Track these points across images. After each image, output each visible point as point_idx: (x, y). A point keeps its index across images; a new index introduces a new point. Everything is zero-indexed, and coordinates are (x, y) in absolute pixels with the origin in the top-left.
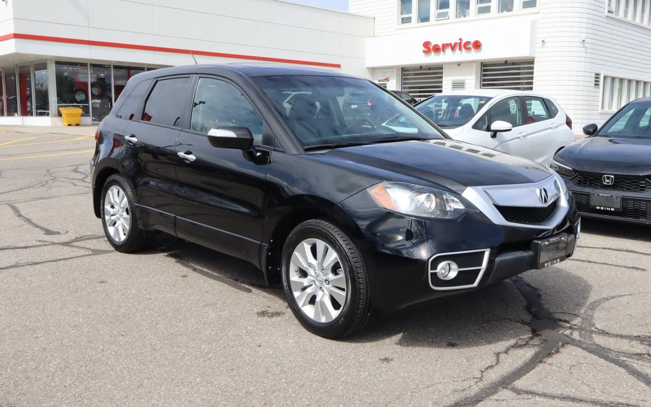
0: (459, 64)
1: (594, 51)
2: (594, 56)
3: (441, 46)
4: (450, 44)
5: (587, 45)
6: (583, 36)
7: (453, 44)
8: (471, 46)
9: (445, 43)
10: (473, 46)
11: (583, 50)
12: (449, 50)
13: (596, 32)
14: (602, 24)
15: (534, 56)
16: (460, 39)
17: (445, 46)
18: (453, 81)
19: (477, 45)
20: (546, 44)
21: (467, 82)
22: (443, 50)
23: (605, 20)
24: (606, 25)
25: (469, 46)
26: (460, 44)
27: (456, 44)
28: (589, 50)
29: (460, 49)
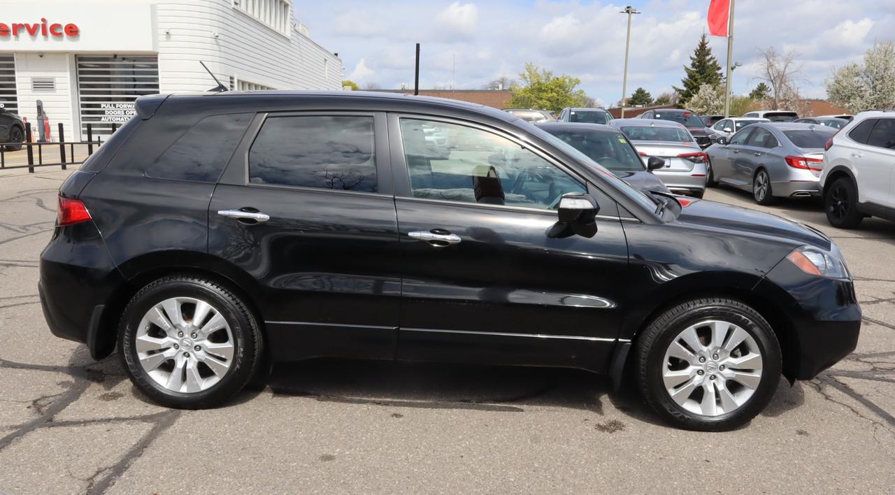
0: (41, 55)
1: (227, 50)
2: (227, 56)
3: (11, 28)
4: (27, 26)
5: (221, 43)
6: (216, 31)
7: (32, 26)
8: (63, 31)
9: (18, 23)
10: (66, 31)
11: (216, 47)
12: (24, 34)
13: (226, 27)
14: (230, 18)
15: (157, 51)
16: (43, 20)
17: (17, 28)
18: (33, 78)
19: (72, 31)
20: (172, 37)
21: (57, 80)
22: (15, 33)
23: (232, 13)
24: (235, 20)
25: (58, 31)
26: (44, 27)
27: (36, 26)
28: (223, 49)
29: (45, 33)
